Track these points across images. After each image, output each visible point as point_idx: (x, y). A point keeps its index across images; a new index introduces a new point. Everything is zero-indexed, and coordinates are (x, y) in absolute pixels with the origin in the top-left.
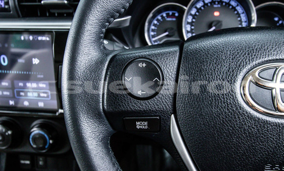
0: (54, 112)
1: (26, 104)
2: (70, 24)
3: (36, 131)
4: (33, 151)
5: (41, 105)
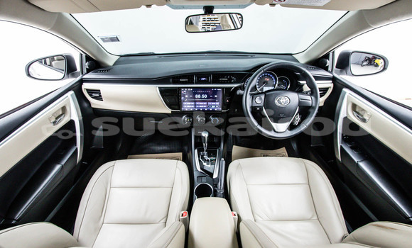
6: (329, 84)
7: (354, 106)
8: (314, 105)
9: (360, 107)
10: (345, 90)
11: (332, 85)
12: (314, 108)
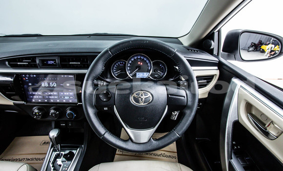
0: (77, 104)
1: (64, 101)
2: (87, 71)
3: (69, 112)
4: (67, 119)
5: (71, 101)
6: (214, 71)
7: (249, 107)
8: (190, 103)
9: (257, 110)
10: (235, 80)
11: (217, 72)
12: (191, 108)
